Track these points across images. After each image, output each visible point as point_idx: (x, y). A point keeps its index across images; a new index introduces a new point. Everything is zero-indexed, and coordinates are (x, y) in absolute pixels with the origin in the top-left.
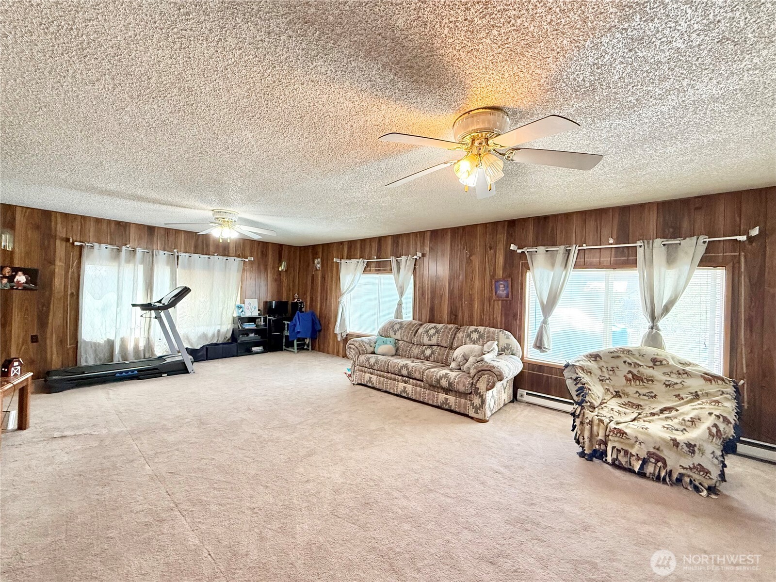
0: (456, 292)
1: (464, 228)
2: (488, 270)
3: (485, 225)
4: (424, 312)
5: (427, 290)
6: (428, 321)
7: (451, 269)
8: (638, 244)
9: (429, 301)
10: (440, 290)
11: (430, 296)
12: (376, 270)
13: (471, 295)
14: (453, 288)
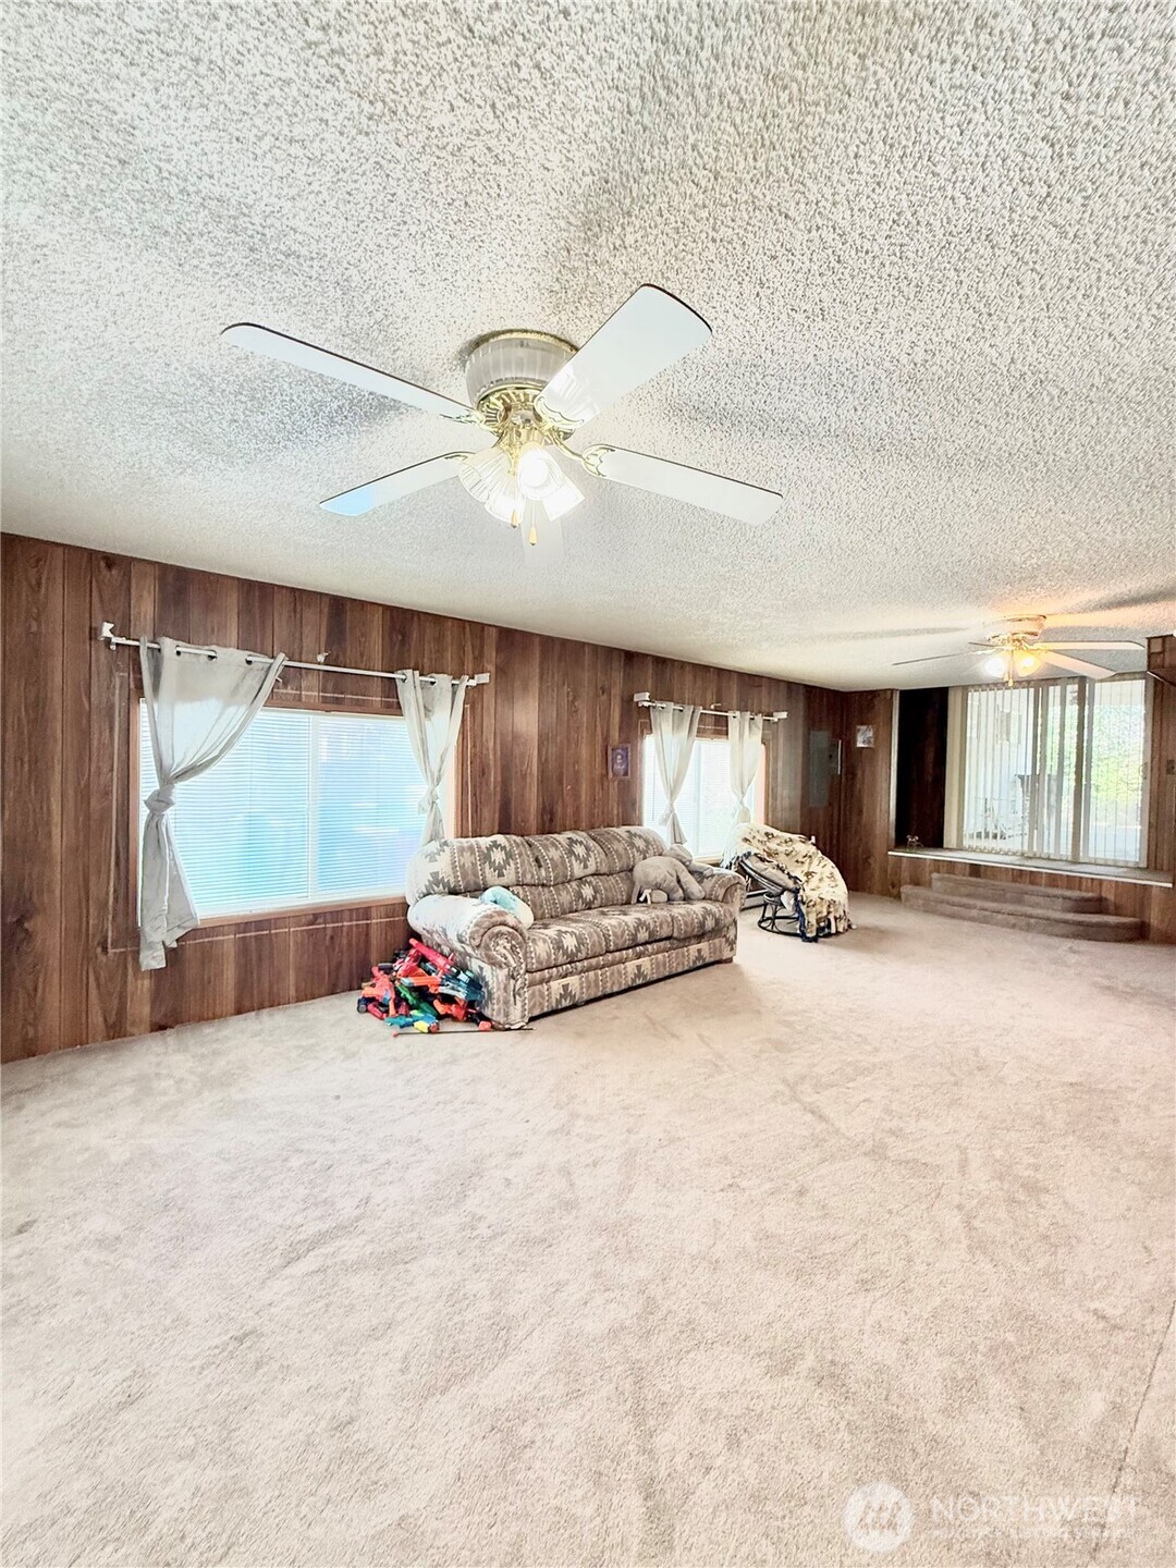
0: (551, 766)
1: (564, 642)
2: (599, 729)
3: (595, 648)
4: (486, 814)
5: (492, 763)
6: (496, 830)
7: (542, 722)
8: (730, 714)
9: (498, 789)
10: (522, 763)
11: (499, 779)
12: (325, 701)
13: (577, 773)
14: (546, 760)
